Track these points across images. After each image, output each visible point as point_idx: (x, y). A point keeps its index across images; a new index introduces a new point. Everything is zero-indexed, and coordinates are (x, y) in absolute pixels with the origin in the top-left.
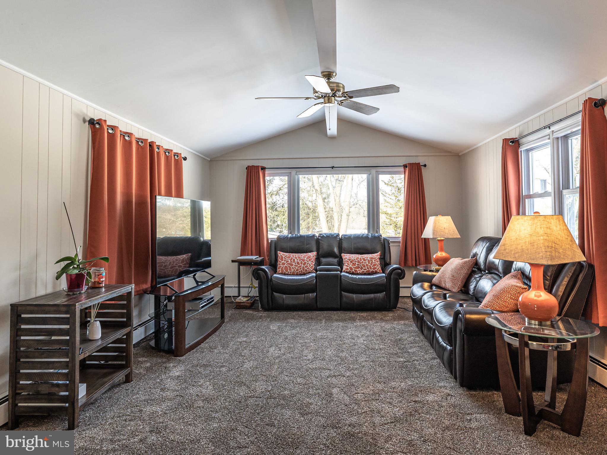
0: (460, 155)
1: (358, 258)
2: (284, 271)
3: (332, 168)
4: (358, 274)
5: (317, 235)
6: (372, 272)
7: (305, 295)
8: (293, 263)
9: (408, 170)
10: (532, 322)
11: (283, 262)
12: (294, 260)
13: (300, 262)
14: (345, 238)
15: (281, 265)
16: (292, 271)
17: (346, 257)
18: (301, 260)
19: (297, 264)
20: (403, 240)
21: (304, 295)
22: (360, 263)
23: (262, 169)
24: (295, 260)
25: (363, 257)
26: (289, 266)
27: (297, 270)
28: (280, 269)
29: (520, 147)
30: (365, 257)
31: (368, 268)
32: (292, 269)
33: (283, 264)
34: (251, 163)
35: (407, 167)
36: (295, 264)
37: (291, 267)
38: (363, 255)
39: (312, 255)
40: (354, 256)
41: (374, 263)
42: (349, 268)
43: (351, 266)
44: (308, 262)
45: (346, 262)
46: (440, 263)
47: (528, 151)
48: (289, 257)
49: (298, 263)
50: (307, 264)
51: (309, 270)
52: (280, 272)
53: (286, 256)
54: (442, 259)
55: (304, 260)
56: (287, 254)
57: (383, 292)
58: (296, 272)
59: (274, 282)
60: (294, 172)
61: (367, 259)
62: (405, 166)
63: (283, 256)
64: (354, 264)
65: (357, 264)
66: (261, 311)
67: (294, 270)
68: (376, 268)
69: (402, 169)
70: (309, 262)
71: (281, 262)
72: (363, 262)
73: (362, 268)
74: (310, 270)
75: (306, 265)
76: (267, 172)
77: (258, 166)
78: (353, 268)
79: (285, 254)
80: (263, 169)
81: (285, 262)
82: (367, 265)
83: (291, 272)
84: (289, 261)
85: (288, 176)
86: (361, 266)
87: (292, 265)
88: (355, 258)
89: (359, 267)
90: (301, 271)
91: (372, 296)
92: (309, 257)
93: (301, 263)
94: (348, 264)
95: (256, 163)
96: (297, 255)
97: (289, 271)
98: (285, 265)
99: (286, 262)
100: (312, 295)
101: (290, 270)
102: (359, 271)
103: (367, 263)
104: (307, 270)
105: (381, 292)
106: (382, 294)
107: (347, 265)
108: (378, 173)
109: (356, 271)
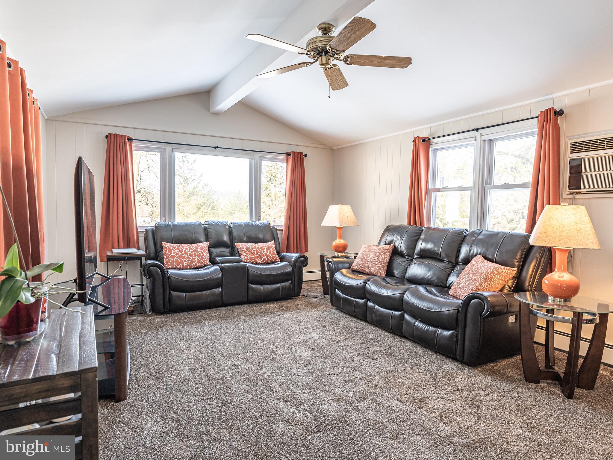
0: (334, 148)
1: (255, 247)
2: (175, 265)
3: (215, 149)
4: (257, 264)
5: (203, 223)
6: (272, 261)
7: (210, 291)
8: (185, 256)
9: (292, 159)
10: (558, 300)
11: (172, 254)
12: (185, 252)
13: (193, 254)
14: (234, 226)
15: (170, 259)
16: (185, 264)
17: (240, 246)
18: (193, 251)
19: (189, 257)
20: (286, 228)
21: (208, 291)
22: (259, 253)
23: (128, 140)
24: (187, 252)
25: (259, 246)
26: (180, 260)
27: (191, 263)
28: (170, 263)
29: (431, 145)
30: (262, 246)
31: (267, 257)
32: (185, 263)
33: (173, 257)
34: (114, 131)
35: (290, 155)
36: (188, 256)
37: (183, 260)
38: (259, 244)
39: (205, 246)
40: (251, 246)
41: (272, 252)
42: (248, 258)
43: (250, 256)
44: (202, 253)
45: (244, 252)
46: (341, 249)
47: (434, 150)
48: (178, 249)
49: (191, 255)
50: (203, 256)
51: (204, 263)
52: (170, 266)
53: (174, 248)
54: (341, 246)
55: (197, 252)
56: (175, 245)
57: (289, 281)
58: (189, 266)
59: (172, 279)
60: (169, 148)
61: (265, 248)
62: (288, 154)
63: (171, 248)
64: (253, 254)
65: (255, 253)
66: (151, 315)
67: (187, 263)
68: (275, 257)
69: (284, 157)
70: (204, 253)
71: (169, 255)
72: (261, 251)
73: (261, 258)
74: (206, 262)
75: (201, 257)
76: (134, 144)
77: (125, 136)
78: (253, 257)
79: (172, 245)
80: (130, 140)
81: (174, 255)
82: (266, 254)
83: (183, 266)
84: (180, 253)
85: (161, 152)
86: (260, 255)
87: (184, 258)
88: (253, 248)
89: (258, 257)
90: (196, 264)
91: (279, 285)
92: (202, 248)
93: (195, 255)
94: (247, 254)
95: (120, 132)
96: (187, 246)
97: (180, 264)
98: (176, 258)
99: (177, 254)
100: (218, 290)
101: (182, 263)
102: (259, 261)
103: (266, 252)
104: (203, 262)
105: (287, 281)
106: (288, 282)
107: (245, 255)
108: (261, 159)
109: (256, 261)
